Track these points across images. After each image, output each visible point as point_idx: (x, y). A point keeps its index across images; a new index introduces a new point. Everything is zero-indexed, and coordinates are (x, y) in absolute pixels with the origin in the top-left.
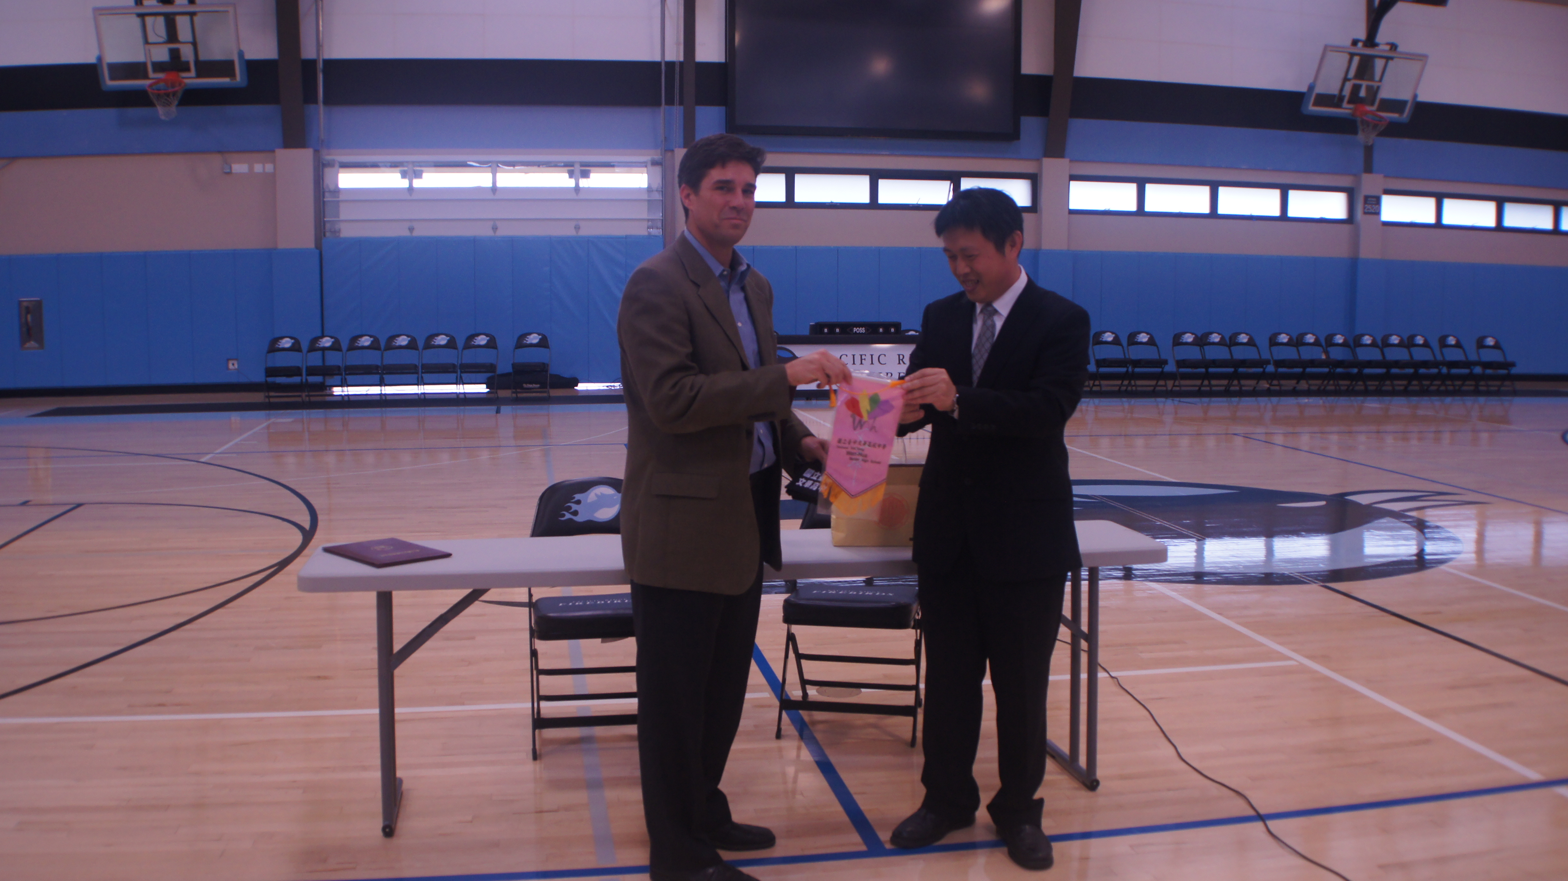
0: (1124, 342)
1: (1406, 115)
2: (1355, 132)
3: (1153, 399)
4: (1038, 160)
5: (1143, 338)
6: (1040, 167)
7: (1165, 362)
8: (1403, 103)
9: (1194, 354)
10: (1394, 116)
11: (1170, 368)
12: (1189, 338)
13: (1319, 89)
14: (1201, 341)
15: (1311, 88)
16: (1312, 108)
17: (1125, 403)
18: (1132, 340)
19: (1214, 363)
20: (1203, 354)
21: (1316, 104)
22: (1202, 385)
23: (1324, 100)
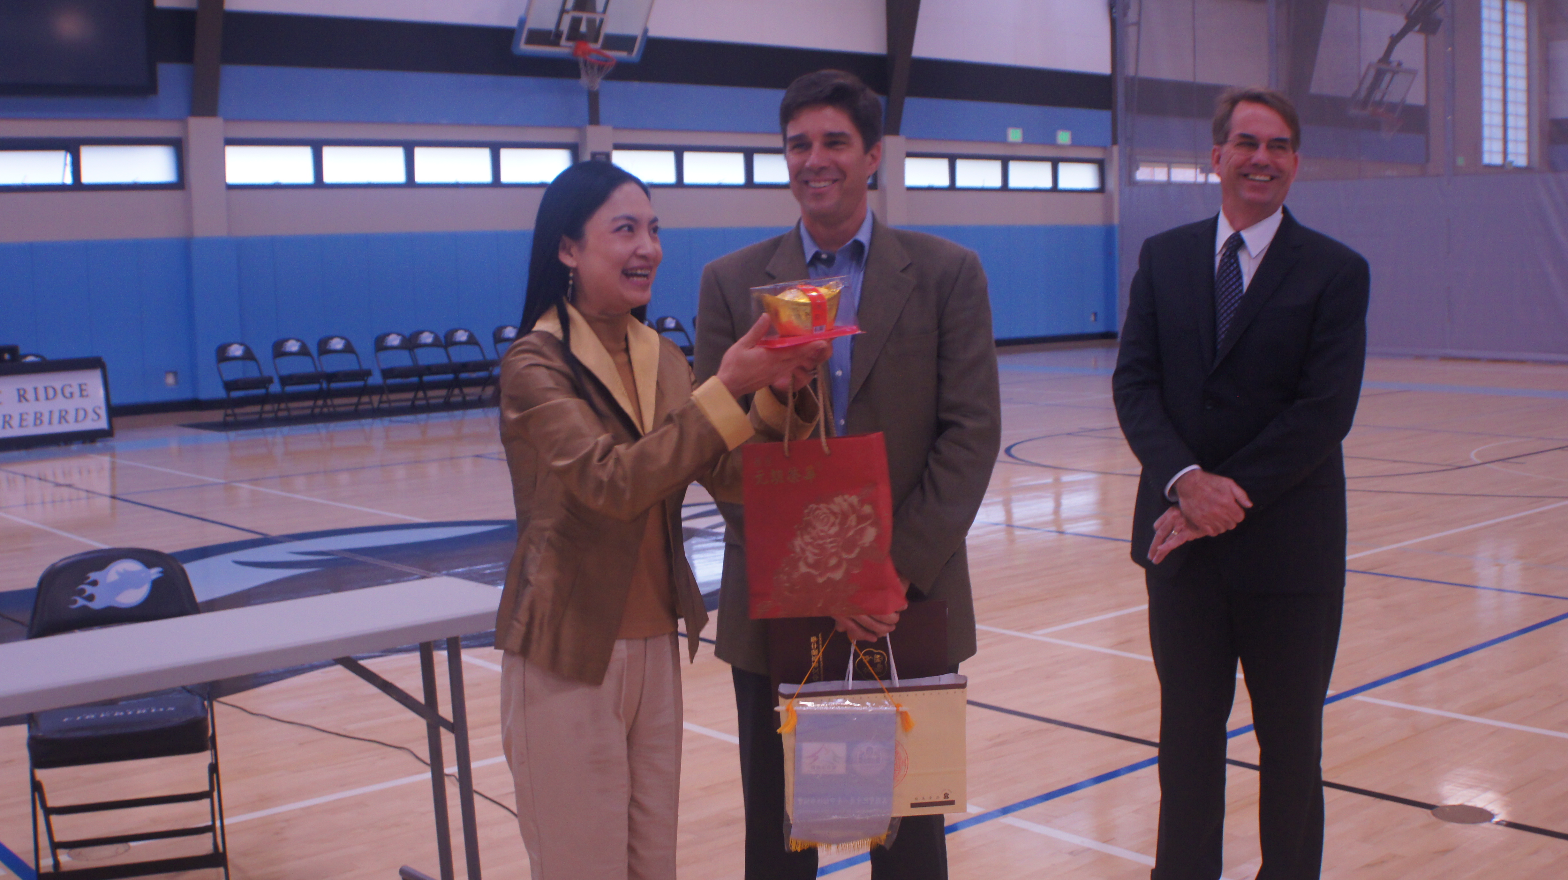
0: (313, 350)
1: (635, 54)
2: (577, 75)
3: (355, 422)
4: (183, 120)
5: (337, 344)
6: (186, 129)
7: (368, 373)
8: (632, 40)
9: (403, 360)
10: (622, 55)
11: (376, 379)
12: (394, 340)
13: (532, 24)
14: (410, 343)
15: (522, 22)
16: (524, 47)
17: (322, 429)
18: (323, 348)
19: (430, 370)
20: (414, 358)
21: (527, 43)
22: (415, 398)
23: (537, 36)
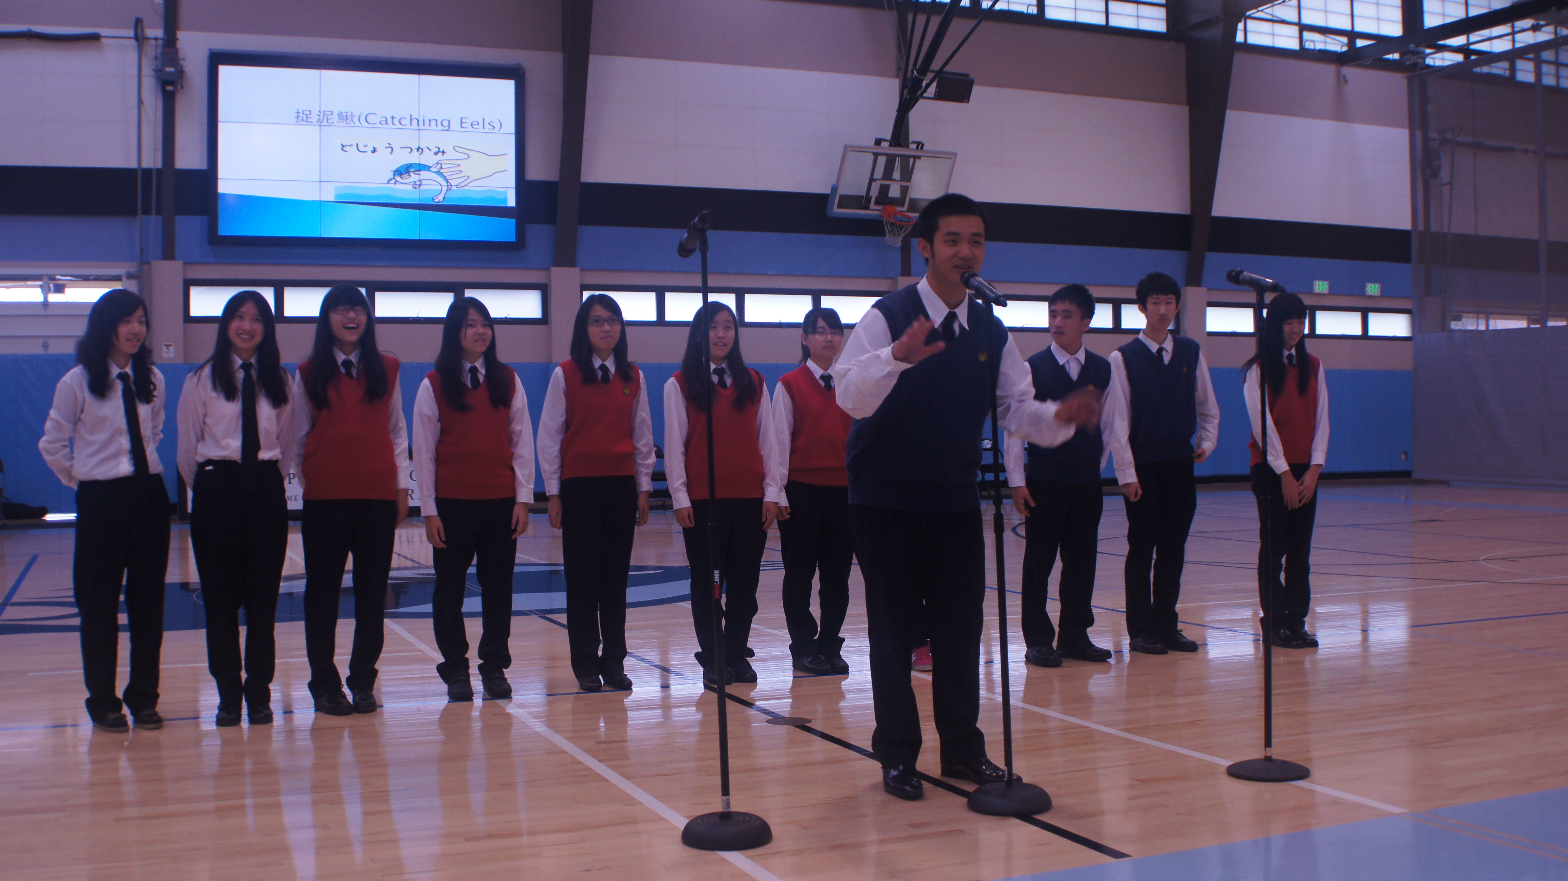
2: (882, 234)
4: (548, 269)
6: (550, 276)
13: (842, 191)
15: (834, 189)
16: (836, 210)
21: (839, 206)
23: (847, 201)
